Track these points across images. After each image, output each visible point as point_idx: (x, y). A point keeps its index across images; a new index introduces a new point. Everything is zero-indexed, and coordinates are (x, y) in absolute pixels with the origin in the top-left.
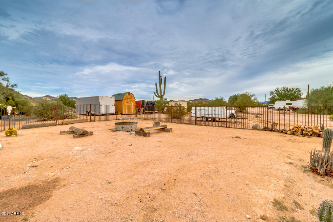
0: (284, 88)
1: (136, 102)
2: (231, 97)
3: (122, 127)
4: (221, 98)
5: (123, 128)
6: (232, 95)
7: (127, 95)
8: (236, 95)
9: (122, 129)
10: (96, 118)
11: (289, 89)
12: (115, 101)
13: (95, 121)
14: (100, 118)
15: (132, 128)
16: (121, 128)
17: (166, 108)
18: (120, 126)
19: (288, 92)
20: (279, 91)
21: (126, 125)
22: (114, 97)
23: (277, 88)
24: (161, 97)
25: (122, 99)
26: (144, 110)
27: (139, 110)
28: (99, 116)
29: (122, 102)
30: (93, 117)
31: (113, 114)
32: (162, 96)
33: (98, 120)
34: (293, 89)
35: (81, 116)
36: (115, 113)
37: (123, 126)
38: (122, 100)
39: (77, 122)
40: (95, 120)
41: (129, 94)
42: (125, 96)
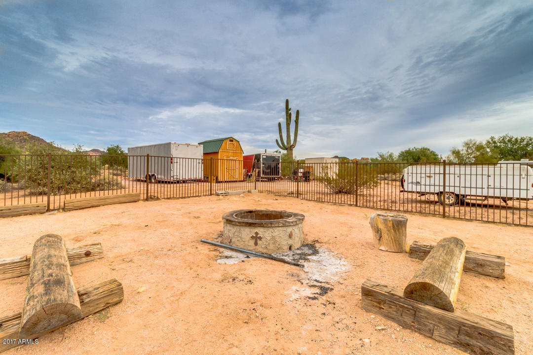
0: (504, 138)
1: (244, 157)
2: (402, 152)
3: (256, 238)
4: (390, 153)
5: (259, 242)
6: (404, 151)
7: (228, 142)
8: (411, 149)
9: (256, 244)
10: (166, 189)
11: (514, 139)
12: (204, 154)
13: (158, 199)
14: (172, 189)
15: (290, 242)
16: (252, 242)
17: (302, 170)
18: (247, 233)
19: (513, 145)
20: (495, 142)
21: (271, 230)
22: (202, 145)
23: (492, 138)
24: (290, 148)
25: (217, 151)
26: (259, 172)
27: (249, 174)
28: (169, 185)
29: (218, 156)
30: (154, 188)
31: (199, 181)
32: (291, 146)
33: (166, 197)
34: (523, 140)
35: (138, 183)
36: (203, 178)
37: (260, 235)
38: (217, 153)
39: (109, 201)
40: (159, 197)
41: (231, 141)
42: (223, 144)
